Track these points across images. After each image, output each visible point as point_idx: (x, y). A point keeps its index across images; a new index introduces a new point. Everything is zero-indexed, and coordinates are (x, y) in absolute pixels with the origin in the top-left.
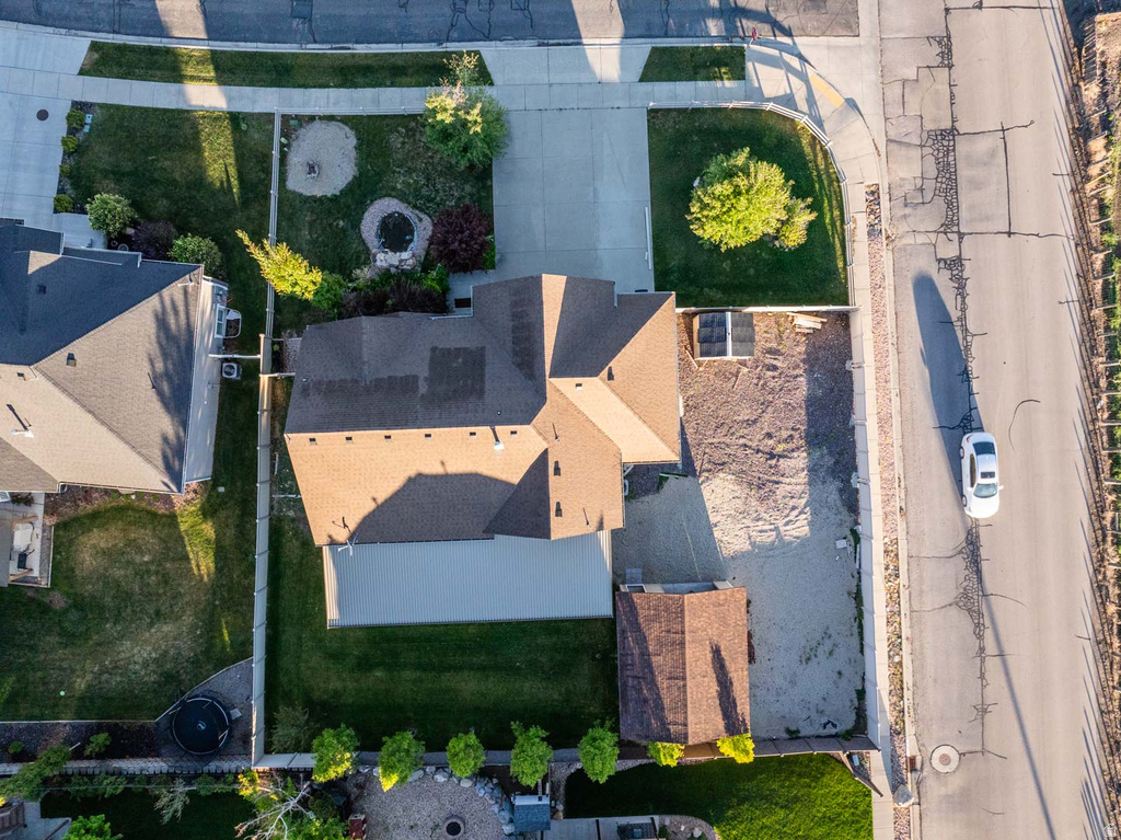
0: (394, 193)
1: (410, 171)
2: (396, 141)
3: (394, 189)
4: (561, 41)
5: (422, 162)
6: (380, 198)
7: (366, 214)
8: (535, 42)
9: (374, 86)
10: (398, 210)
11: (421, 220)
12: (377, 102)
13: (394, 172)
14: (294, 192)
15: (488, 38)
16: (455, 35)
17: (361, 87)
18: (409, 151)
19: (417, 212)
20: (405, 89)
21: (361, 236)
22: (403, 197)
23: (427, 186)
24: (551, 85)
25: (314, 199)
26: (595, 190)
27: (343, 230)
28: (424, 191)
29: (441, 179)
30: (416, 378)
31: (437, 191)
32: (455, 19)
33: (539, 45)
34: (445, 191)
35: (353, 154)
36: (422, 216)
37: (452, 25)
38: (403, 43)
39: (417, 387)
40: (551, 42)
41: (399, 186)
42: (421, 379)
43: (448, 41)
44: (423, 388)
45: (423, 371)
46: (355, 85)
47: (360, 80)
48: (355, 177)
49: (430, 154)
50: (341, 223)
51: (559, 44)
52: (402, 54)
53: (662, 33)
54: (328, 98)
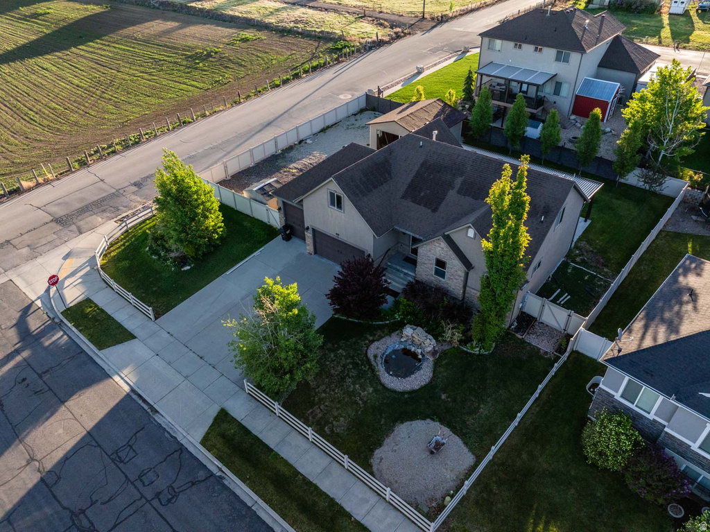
0: (380, 387)
1: (352, 394)
2: (341, 425)
3: (376, 391)
4: (140, 402)
5: (335, 393)
6: (395, 392)
7: (416, 387)
8: (157, 417)
9: (316, 487)
10: (387, 375)
11: (375, 356)
12: (326, 471)
13: (365, 403)
14: (471, 450)
15: (182, 449)
16: (201, 475)
17: (327, 496)
18: (338, 409)
19: (373, 363)
20: (291, 461)
21: (434, 376)
22: (376, 379)
23: (348, 375)
24: (186, 377)
25: (454, 430)
26: (242, 299)
27: (445, 390)
28: (354, 373)
29: (333, 371)
30: (459, 192)
31: (344, 366)
32: (184, 488)
33: (157, 412)
34: (338, 363)
35: (388, 441)
36: (372, 358)
37: (193, 484)
38: (249, 508)
39: (462, 184)
40: (146, 407)
41: (371, 390)
42: (456, 189)
43: (212, 475)
44: (459, 181)
45: (452, 195)
46: (332, 503)
47: (322, 504)
48: (402, 423)
49: (323, 395)
50: (443, 397)
51: (144, 401)
52: (260, 496)
53: (82, 355)
54: (368, 513)
